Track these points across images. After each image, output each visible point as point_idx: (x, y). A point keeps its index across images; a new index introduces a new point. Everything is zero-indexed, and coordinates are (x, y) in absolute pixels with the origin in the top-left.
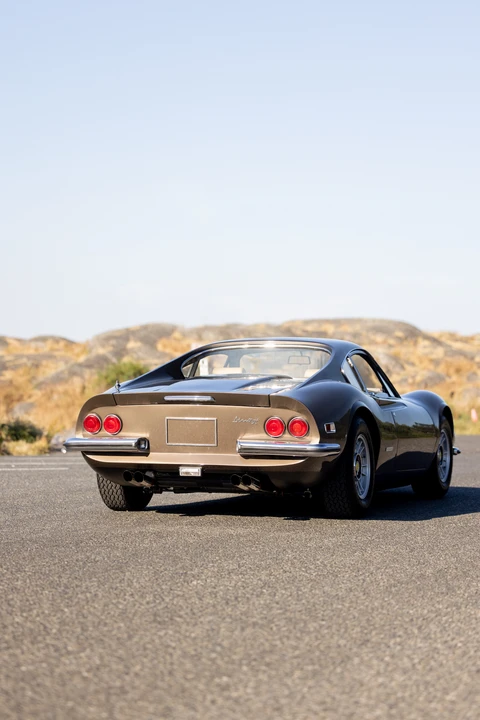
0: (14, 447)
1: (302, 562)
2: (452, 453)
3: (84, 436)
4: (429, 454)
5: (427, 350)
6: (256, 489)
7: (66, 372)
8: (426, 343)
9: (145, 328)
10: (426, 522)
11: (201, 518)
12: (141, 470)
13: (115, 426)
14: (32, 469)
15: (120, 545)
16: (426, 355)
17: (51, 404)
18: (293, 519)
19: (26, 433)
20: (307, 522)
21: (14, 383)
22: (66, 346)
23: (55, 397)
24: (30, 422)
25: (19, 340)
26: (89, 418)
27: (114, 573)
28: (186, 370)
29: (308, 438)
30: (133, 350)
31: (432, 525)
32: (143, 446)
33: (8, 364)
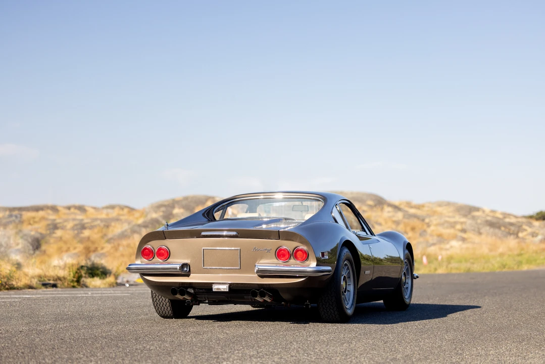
0: (91, 282)
1: (305, 351)
2: (413, 277)
3: (141, 262)
4: (396, 278)
5: (391, 214)
6: (269, 301)
7: (129, 231)
8: (390, 209)
9: (186, 198)
10: (395, 325)
11: (229, 323)
12: (184, 287)
13: (165, 254)
14: (104, 295)
15: (169, 339)
16: (390, 217)
17: (118, 254)
18: (297, 323)
19: (99, 272)
20: (308, 325)
21: (91, 238)
22: (129, 212)
23: (121, 248)
24: (102, 264)
25: (94, 208)
26: (146, 249)
27: (164, 357)
28: (217, 215)
29: (307, 263)
30: (177, 215)
31: (399, 327)
32: (185, 269)
33: (86, 225)
